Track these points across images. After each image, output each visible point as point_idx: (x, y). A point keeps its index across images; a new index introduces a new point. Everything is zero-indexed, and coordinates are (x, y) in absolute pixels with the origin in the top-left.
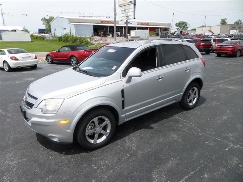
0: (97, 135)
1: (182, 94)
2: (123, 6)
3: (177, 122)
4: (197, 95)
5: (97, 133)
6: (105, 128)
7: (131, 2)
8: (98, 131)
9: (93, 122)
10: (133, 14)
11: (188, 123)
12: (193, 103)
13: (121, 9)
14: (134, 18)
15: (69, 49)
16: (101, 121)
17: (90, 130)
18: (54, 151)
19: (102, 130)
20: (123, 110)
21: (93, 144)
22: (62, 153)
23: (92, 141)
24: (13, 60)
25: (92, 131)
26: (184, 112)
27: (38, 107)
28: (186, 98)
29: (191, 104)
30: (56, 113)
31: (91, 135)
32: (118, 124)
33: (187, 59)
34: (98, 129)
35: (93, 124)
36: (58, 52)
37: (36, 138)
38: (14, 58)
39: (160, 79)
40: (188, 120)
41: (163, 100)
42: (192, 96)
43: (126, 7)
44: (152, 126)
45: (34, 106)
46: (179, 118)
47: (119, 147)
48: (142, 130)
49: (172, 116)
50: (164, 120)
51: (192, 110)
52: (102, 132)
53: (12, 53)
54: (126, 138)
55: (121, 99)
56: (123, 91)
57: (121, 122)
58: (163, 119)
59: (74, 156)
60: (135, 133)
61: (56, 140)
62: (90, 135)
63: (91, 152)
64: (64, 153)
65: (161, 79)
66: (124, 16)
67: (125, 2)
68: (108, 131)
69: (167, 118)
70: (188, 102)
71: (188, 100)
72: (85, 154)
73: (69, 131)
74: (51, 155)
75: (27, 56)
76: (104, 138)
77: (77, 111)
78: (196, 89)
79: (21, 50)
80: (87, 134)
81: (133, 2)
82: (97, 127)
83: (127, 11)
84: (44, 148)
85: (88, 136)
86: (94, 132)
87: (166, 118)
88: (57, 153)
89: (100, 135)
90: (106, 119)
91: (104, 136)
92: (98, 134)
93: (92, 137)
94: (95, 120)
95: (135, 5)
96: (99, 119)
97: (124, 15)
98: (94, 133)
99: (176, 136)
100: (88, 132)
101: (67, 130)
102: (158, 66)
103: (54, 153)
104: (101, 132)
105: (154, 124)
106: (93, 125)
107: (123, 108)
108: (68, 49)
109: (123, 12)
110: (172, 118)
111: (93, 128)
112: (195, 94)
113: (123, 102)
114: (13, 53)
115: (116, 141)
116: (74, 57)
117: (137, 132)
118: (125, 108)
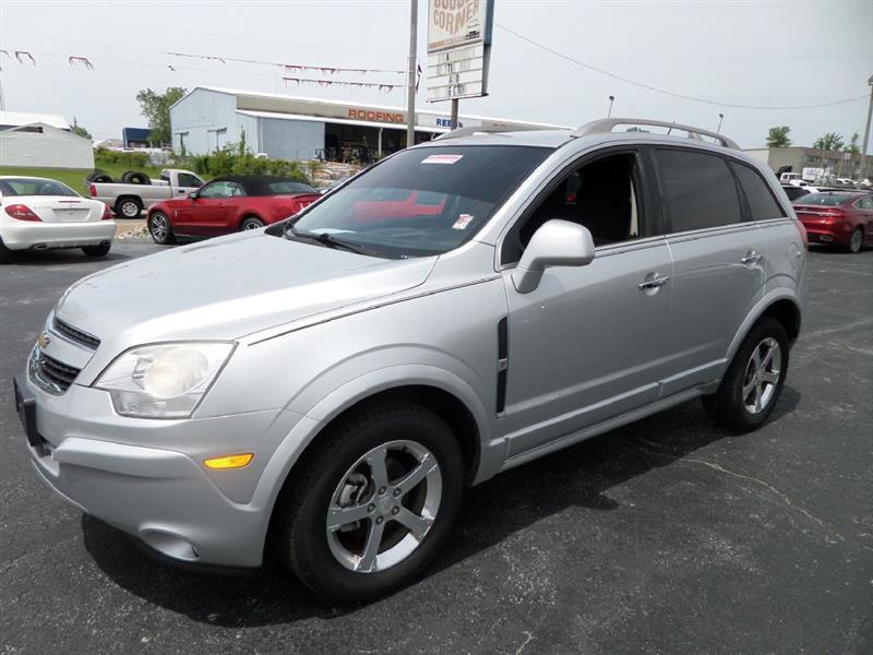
0: (376, 532)
1: (725, 360)
2: (445, 49)
3: (712, 480)
4: (776, 372)
5: (377, 522)
6: (413, 500)
7: (474, 34)
8: (385, 512)
9: (365, 469)
10: (481, 79)
11: (760, 487)
12: (759, 405)
13: (435, 59)
14: (484, 94)
15: (238, 192)
16: (401, 463)
17: (345, 506)
18: (165, 607)
19: (404, 510)
20: (500, 415)
21: (357, 575)
22: (204, 619)
23: (354, 562)
24: (16, 217)
25: (357, 512)
26: (729, 440)
27: (98, 384)
28: (738, 380)
29: (752, 409)
30: (187, 413)
31: (349, 529)
32: (473, 479)
33: (746, 215)
34: (385, 503)
35: (362, 477)
36: (195, 199)
37: (78, 538)
38: (21, 210)
39: (650, 286)
40: (754, 475)
41: (656, 384)
42: (760, 374)
43: (454, 55)
44: (608, 493)
45: (79, 379)
46: (713, 466)
47: (479, 594)
48: (567, 512)
49: (681, 454)
50: (654, 470)
51: (758, 434)
52: (403, 515)
53: (14, 194)
54: (504, 550)
55: (493, 365)
56: (503, 325)
57: (483, 473)
58: (648, 469)
59: (266, 634)
60: (537, 523)
61: (178, 552)
62: (343, 530)
63: (347, 617)
64: (212, 616)
65: (657, 289)
66: (447, 83)
67: (452, 37)
68: (428, 514)
69: (661, 466)
70: (745, 398)
71: (744, 388)
72: (316, 625)
73: (247, 508)
74: (151, 629)
75: (75, 206)
76: (407, 545)
77: (293, 408)
78: (773, 344)
79: (52, 183)
80: (332, 528)
81: (482, 36)
82: (380, 493)
83: (457, 68)
84: (114, 592)
85: (339, 535)
86: (365, 515)
87: (658, 464)
88: (178, 616)
89: (393, 533)
90: (425, 456)
91: (409, 535)
92: (381, 527)
93: (354, 539)
94: (376, 456)
95: (487, 46)
96: (391, 453)
97: (445, 81)
98: (365, 524)
99: (724, 544)
100: (338, 518)
101: (237, 502)
102: (642, 234)
103: (163, 614)
104: (396, 518)
105: (617, 489)
106: (360, 484)
107: (500, 407)
108: (233, 192)
109: (444, 70)
110: (680, 464)
111: (361, 499)
112: (769, 368)
113: (502, 377)
114: (17, 191)
115: (457, 561)
116: (254, 219)
117: (547, 520)
118: (509, 410)
